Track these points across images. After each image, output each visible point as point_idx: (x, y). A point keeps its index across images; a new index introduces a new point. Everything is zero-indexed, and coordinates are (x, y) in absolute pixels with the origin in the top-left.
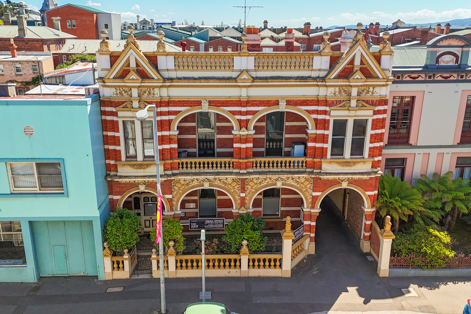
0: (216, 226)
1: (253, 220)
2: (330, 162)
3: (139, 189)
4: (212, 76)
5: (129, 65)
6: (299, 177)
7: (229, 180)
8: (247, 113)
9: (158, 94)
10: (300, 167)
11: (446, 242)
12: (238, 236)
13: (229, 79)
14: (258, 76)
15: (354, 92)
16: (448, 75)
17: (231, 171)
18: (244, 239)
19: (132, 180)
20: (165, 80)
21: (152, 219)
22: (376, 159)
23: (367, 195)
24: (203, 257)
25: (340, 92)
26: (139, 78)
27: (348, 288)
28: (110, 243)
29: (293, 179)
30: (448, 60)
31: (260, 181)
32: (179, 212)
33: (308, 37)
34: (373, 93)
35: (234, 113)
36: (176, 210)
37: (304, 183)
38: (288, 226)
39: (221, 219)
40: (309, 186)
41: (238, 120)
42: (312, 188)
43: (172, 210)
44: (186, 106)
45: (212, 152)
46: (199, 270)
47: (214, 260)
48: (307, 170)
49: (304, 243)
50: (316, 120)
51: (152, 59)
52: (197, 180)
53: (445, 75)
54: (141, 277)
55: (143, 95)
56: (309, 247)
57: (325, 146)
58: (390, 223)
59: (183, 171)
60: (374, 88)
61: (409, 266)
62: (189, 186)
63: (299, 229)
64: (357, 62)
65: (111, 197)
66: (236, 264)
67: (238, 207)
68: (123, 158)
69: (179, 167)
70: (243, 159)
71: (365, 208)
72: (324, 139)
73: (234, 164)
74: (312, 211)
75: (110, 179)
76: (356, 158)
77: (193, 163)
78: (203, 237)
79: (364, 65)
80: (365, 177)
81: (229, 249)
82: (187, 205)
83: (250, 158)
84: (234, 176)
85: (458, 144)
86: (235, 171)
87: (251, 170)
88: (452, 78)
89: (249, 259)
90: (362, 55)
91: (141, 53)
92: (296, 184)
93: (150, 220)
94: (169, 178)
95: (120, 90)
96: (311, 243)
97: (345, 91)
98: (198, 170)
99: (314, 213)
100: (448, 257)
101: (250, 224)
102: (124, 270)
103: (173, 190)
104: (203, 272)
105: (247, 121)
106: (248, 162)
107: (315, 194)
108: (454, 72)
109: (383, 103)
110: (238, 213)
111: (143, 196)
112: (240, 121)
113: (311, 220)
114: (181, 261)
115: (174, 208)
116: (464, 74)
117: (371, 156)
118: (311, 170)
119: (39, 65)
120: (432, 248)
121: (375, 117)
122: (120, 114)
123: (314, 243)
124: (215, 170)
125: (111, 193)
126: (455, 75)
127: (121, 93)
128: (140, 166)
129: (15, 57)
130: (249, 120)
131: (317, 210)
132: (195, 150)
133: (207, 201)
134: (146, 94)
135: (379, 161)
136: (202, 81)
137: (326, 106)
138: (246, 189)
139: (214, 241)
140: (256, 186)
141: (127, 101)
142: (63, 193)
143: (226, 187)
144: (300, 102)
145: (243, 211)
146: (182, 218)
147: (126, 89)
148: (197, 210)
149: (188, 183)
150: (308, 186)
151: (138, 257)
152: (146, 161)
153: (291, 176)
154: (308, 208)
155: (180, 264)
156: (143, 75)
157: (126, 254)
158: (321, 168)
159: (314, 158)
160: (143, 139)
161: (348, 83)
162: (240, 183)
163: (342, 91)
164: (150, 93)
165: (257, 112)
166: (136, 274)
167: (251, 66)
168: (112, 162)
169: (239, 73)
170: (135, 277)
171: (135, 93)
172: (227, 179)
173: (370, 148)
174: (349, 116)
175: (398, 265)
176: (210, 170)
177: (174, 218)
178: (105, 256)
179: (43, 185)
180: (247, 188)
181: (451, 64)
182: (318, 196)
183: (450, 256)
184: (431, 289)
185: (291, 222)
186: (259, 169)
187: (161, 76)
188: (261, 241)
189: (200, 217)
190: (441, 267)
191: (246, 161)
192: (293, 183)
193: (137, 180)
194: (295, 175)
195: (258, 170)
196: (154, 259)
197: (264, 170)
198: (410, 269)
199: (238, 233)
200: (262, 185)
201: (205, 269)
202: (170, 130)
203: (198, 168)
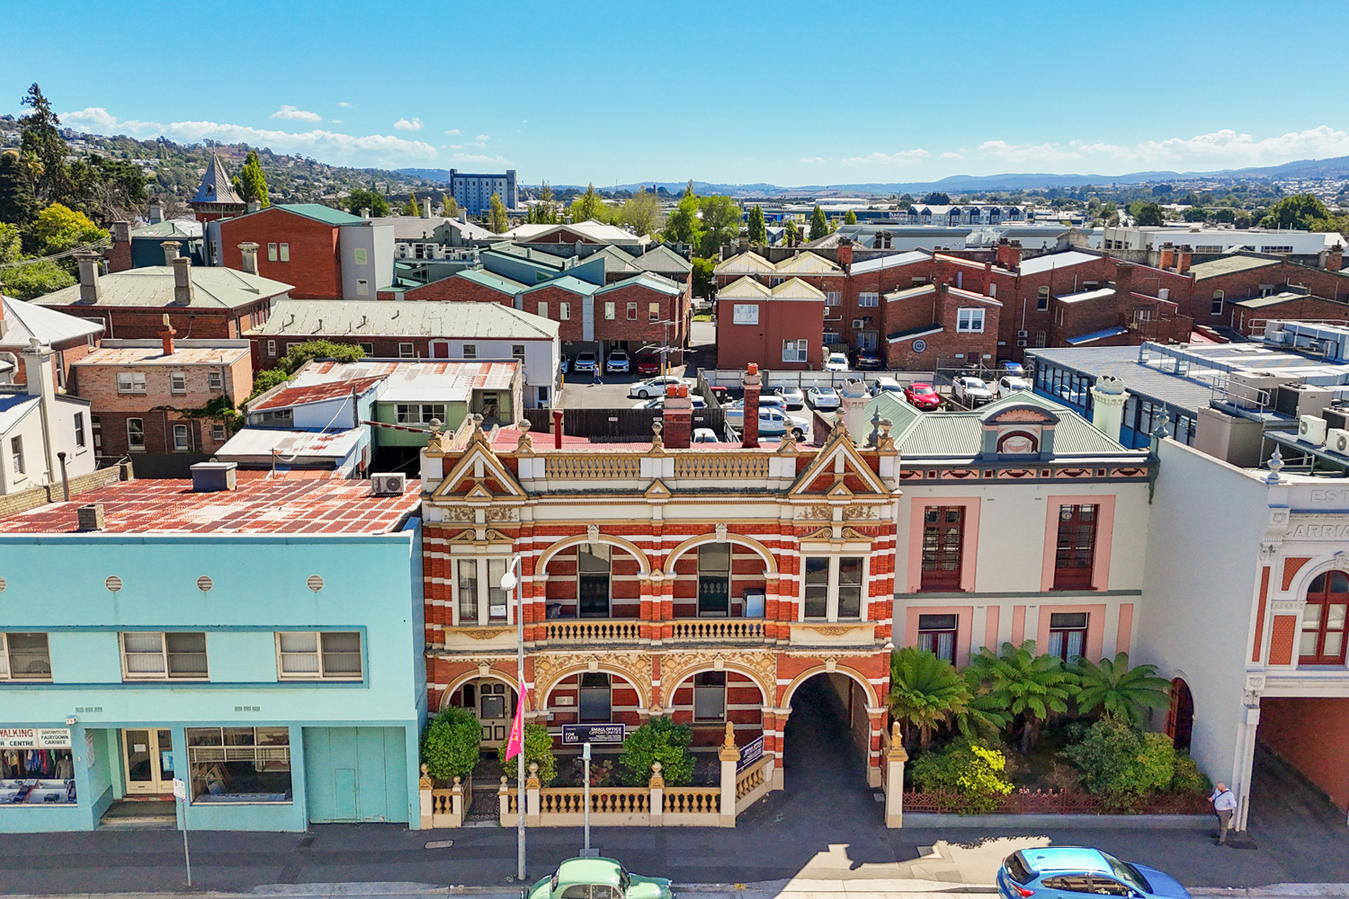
0: (610, 738)
1: (673, 728)
2: (804, 628)
3: (479, 672)
4: (605, 487)
5: (472, 474)
6: (753, 653)
7: (631, 658)
8: (663, 545)
9: (518, 517)
10: (754, 635)
11: (996, 768)
12: (645, 755)
13: (633, 492)
14: (680, 487)
15: (838, 514)
16: (1020, 471)
17: (636, 641)
18: (656, 760)
19: (468, 658)
20: (529, 495)
21: (495, 724)
22: (882, 623)
23: (872, 684)
24: (587, 791)
25: (814, 514)
26: (488, 494)
27: (831, 847)
28: (432, 766)
29: (742, 656)
30: (1018, 446)
31: (685, 658)
32: (545, 712)
33: (845, 275)
34: (868, 516)
35: (641, 545)
36: (541, 709)
37: (763, 664)
38: (730, 738)
39: (619, 726)
40: (771, 668)
41: (647, 556)
42: (775, 671)
43: (533, 709)
44: (562, 535)
45: (603, 604)
46: (578, 814)
47: (605, 796)
48: (767, 641)
49: (763, 770)
50: (777, 557)
51: (510, 464)
52: (578, 657)
53: (1014, 471)
54: (480, 825)
55: (493, 518)
56: (772, 776)
57: (794, 600)
58: (899, 734)
59: (555, 643)
60: (869, 508)
61: (937, 809)
62: (564, 667)
63: (753, 745)
64: (839, 468)
65: (430, 685)
66: (643, 803)
67: (649, 704)
68: (456, 620)
69: (547, 635)
70: (656, 621)
71: (868, 707)
72: (792, 588)
73: (641, 629)
74: (777, 712)
75: (431, 656)
76: (847, 621)
77: (571, 627)
78: (587, 756)
79: (852, 471)
80: (864, 654)
81: (631, 778)
82: (559, 700)
83: (668, 620)
84: (641, 651)
85: (1050, 589)
86: (642, 641)
87: (670, 641)
88: (1027, 476)
89: (664, 797)
90: (846, 457)
91: (494, 456)
92: (748, 665)
93: (490, 727)
94: (530, 655)
95: (456, 511)
96: (777, 769)
97: (822, 512)
98: (579, 640)
99: (779, 715)
100: (1000, 793)
101: (667, 735)
102: (452, 812)
103: (536, 674)
104: (586, 818)
105: (664, 558)
106: (665, 626)
107: (780, 682)
108: (1030, 466)
109: (888, 532)
110: (649, 715)
111: (480, 684)
112: (650, 558)
113: (775, 729)
114: (549, 799)
115: (537, 705)
116: (1050, 471)
117: (873, 617)
118: (773, 641)
119: (224, 373)
120: (974, 778)
121: (875, 554)
122: (454, 549)
123: (782, 769)
124: (608, 640)
125: (432, 680)
126: (1034, 471)
127: (457, 517)
128: (484, 634)
129: (170, 354)
130: (666, 556)
131: (785, 711)
132: (576, 602)
133: (595, 693)
134: (498, 518)
135: (887, 626)
136: (590, 496)
137: (793, 534)
138: (662, 673)
139: (605, 765)
140: (679, 667)
141: (465, 530)
142: (361, 682)
143: (627, 669)
144: (750, 527)
145: (656, 712)
146: (549, 724)
147: (466, 510)
148: (576, 709)
149: (561, 663)
150: (769, 669)
151: (474, 792)
152: (493, 625)
153: (739, 650)
154: (769, 706)
155: (547, 804)
156: (495, 489)
157: (457, 784)
158: (788, 638)
159: (778, 620)
160: (489, 588)
161: (825, 501)
162: (651, 663)
163: (818, 512)
164: (504, 516)
165: (679, 543)
166: (472, 820)
167: (669, 472)
168: (437, 627)
169: (650, 483)
170: (471, 825)
171: (480, 516)
172: (628, 655)
173: (870, 605)
174: (830, 552)
175: (918, 808)
176: (601, 640)
177: (536, 723)
178: (423, 787)
179: (328, 669)
180: (664, 672)
181: (1024, 452)
182: (786, 686)
183: (1005, 791)
184: (967, 848)
185: (735, 731)
186: (683, 639)
187: (524, 490)
188: (685, 764)
189: (582, 721)
190: (988, 812)
191: (662, 624)
192: (742, 663)
193: (476, 658)
194: (745, 650)
195: (681, 641)
196: (504, 794)
197: (693, 640)
198: (939, 815)
199: (645, 751)
200: (689, 666)
201: (590, 812)
202: (534, 573)
203: (579, 637)
